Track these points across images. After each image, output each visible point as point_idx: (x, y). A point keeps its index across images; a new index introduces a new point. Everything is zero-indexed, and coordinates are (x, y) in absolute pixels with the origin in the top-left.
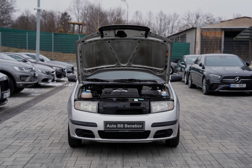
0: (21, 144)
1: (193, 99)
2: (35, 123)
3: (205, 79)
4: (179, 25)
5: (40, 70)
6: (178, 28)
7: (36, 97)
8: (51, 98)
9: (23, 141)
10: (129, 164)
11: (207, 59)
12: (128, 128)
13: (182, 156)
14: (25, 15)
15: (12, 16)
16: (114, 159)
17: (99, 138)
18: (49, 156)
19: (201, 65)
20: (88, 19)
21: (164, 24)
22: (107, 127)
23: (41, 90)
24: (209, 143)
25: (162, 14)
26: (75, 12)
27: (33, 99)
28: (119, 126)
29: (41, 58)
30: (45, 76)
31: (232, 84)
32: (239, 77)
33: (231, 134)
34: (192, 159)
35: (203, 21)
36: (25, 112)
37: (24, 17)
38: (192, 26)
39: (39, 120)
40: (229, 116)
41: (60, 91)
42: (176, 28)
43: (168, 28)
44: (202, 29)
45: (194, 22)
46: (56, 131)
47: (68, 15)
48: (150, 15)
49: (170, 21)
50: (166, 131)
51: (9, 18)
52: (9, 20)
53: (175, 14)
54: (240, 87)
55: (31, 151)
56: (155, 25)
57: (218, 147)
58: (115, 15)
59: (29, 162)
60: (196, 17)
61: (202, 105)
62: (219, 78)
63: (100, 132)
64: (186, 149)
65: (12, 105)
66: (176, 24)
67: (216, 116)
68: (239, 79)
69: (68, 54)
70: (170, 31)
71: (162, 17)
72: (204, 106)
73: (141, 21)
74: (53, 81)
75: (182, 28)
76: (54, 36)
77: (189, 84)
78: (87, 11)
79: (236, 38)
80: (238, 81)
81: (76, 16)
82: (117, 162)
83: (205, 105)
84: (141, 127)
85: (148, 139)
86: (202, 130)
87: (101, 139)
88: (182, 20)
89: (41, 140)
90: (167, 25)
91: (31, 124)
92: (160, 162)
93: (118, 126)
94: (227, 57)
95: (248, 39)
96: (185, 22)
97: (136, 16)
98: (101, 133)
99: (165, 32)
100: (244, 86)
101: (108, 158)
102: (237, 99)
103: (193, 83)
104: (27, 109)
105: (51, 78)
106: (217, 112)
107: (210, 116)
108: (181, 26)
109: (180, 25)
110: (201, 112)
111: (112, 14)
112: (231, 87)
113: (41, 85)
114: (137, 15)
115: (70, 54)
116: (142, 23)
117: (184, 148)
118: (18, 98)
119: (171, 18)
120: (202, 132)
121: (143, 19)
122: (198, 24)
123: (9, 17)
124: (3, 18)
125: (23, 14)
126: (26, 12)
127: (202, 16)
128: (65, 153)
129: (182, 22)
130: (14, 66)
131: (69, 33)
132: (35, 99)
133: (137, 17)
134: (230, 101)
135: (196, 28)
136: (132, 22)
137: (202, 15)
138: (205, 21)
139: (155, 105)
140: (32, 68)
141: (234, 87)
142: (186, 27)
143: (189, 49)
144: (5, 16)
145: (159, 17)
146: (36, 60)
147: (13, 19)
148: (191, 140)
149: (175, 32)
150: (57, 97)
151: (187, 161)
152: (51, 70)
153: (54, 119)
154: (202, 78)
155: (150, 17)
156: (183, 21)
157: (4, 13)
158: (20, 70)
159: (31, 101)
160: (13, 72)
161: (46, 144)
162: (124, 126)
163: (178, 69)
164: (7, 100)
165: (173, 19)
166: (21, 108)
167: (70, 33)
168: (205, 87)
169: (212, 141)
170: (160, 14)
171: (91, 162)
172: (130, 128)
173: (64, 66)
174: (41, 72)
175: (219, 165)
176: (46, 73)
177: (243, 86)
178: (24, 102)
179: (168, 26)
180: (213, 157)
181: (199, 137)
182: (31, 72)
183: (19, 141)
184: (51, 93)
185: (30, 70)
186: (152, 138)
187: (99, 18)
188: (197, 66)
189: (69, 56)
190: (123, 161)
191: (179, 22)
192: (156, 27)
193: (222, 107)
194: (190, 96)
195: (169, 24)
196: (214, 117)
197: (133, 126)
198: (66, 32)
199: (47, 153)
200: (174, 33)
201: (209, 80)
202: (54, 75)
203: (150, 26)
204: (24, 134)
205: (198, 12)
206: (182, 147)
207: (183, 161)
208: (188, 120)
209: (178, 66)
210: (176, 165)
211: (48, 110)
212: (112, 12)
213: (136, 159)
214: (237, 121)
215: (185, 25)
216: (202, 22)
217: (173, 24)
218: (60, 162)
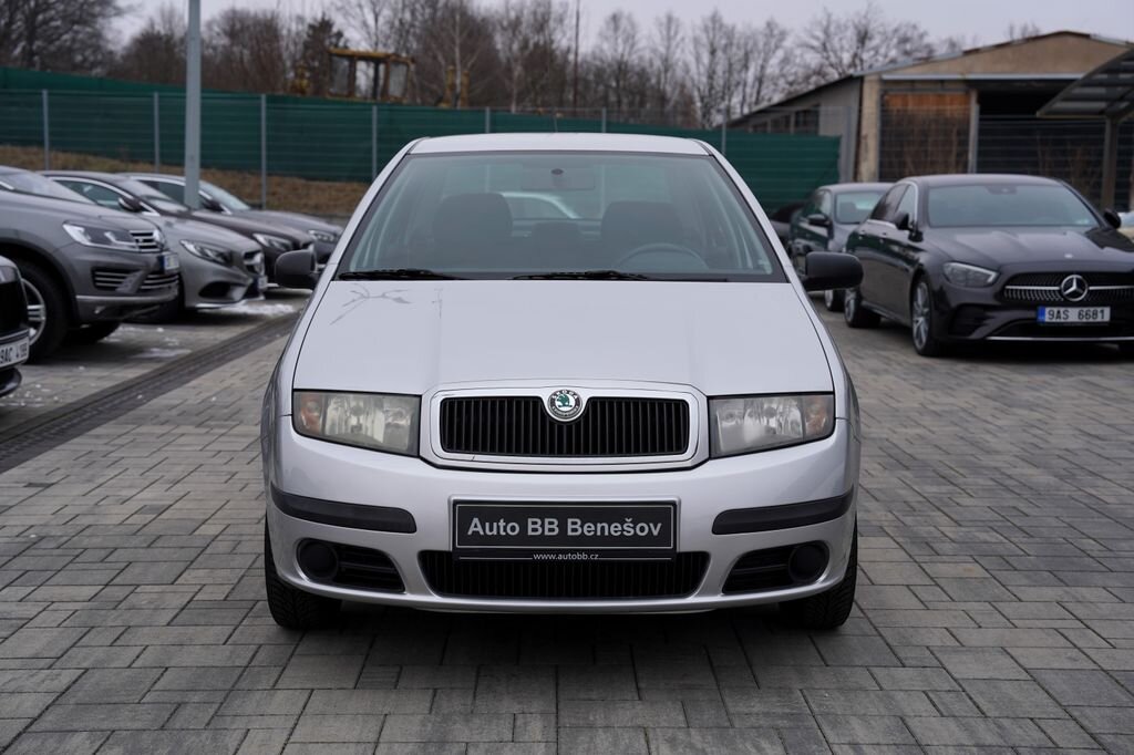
0: (29, 610)
1: (875, 377)
2: (126, 493)
3: (923, 285)
4: (785, 71)
5: (191, 247)
6: (782, 82)
7: (169, 365)
8: (233, 367)
9: (43, 593)
10: (591, 738)
11: (933, 196)
12: (582, 539)
13: (879, 685)
14: (160, 28)
15: (109, 35)
16: (508, 706)
17: (426, 593)
18: (157, 687)
19: (903, 224)
20: (415, 45)
21: (727, 67)
22: (470, 533)
23: (195, 333)
24: (1001, 604)
25: (717, 26)
26: (363, 15)
27: (150, 373)
28: (534, 527)
29: (209, 197)
30: (213, 272)
31: (1047, 310)
32: (1079, 277)
33: (1102, 555)
34: (935, 706)
35: (886, 56)
36: (98, 437)
37: (158, 37)
38: (840, 74)
39: (152, 475)
40: (1059, 457)
41: (278, 336)
42: (776, 84)
43: (742, 83)
44: (885, 82)
45: (846, 58)
46: (220, 538)
47: (335, 30)
48: (669, 29)
49: (751, 56)
50: (793, 553)
51: (94, 40)
52: (97, 49)
53: (769, 25)
54: (1084, 320)
55: (68, 650)
56: (687, 71)
57: (1056, 629)
58: (523, 28)
59: (33, 728)
60: (855, 38)
61: (921, 404)
62: (990, 280)
63: (429, 559)
64: (890, 640)
65: (49, 400)
66: (773, 67)
67: (999, 457)
68: (1080, 284)
69: (330, 184)
70: (751, 96)
71: (718, 37)
72: (933, 408)
73: (630, 54)
74: (252, 293)
75: (799, 84)
76: (268, 108)
77: (847, 310)
78: (413, 13)
79: (1046, 108)
80: (1075, 294)
81: (369, 33)
82: (525, 724)
83: (934, 403)
84: (655, 533)
85: (692, 600)
86: (950, 531)
87: (436, 599)
88: (798, 52)
89: (138, 586)
90: (740, 72)
91: (108, 493)
92: (760, 727)
93: (530, 526)
94: (1019, 189)
95: (1101, 112)
96: (813, 59)
97: (610, 33)
98: (437, 568)
99: (730, 100)
100: (1104, 315)
101: (475, 697)
102: (1071, 376)
103: (864, 303)
104: (110, 419)
105: (241, 281)
106: (999, 434)
107: (972, 459)
108: (796, 74)
109: (790, 69)
110: (922, 437)
111: (515, 25)
112: (1043, 322)
113: (200, 311)
114: (616, 28)
115: (337, 184)
116: (636, 62)
117: (881, 635)
118: (86, 366)
119: (755, 44)
120: (953, 541)
121: (642, 43)
122: (866, 65)
123: (98, 35)
124: (74, 40)
125: (152, 25)
126: (163, 15)
127: (879, 33)
128: (245, 663)
129: (798, 60)
130: (66, 222)
131: (331, 94)
132: (161, 374)
133: (616, 39)
134: (1045, 382)
135: (861, 79)
136: (595, 58)
137: (881, 29)
138: (893, 53)
139: (730, 411)
140: (151, 234)
141: (1058, 320)
142: (814, 79)
143: (834, 164)
144: (77, 32)
145: (704, 40)
146: (185, 206)
147: (111, 47)
148: (908, 586)
149: (770, 100)
150: (263, 363)
151: (910, 722)
152: (242, 244)
153: (225, 468)
154: (909, 284)
155: (669, 39)
156: (802, 56)
157: (74, 23)
158: (92, 241)
159: (138, 384)
160: (63, 250)
161: (156, 609)
162: (563, 526)
163: (793, 246)
164: (16, 377)
165: (761, 45)
166: (85, 417)
167: (336, 95)
168: (927, 321)
169: (1019, 595)
170: (710, 24)
171: (378, 729)
172: (594, 540)
173: (307, 232)
174: (199, 254)
175: (1096, 746)
176: (219, 259)
177: (1100, 315)
178: (107, 384)
179: (743, 75)
180: (1047, 692)
181: (942, 569)
182: (143, 250)
183: (23, 591)
184: (240, 347)
185: (137, 241)
186: (715, 593)
187: (458, 41)
188: (886, 229)
189: (334, 193)
190: (557, 717)
191: (786, 61)
192: (693, 80)
193: (1014, 414)
194: (860, 361)
195: (746, 67)
196: (993, 464)
197: (614, 529)
198: (318, 91)
199: (147, 664)
200: (764, 105)
201: (944, 288)
202: (257, 269)
203: (669, 75)
204: (58, 548)
205: (865, 17)
206: (867, 628)
207: (886, 720)
208: (873, 476)
209: (796, 231)
210: (854, 745)
211: (208, 426)
212: (513, 15)
213: (628, 705)
214: (1110, 480)
215: (810, 72)
216: (881, 59)
217: (763, 67)
218: (208, 724)
